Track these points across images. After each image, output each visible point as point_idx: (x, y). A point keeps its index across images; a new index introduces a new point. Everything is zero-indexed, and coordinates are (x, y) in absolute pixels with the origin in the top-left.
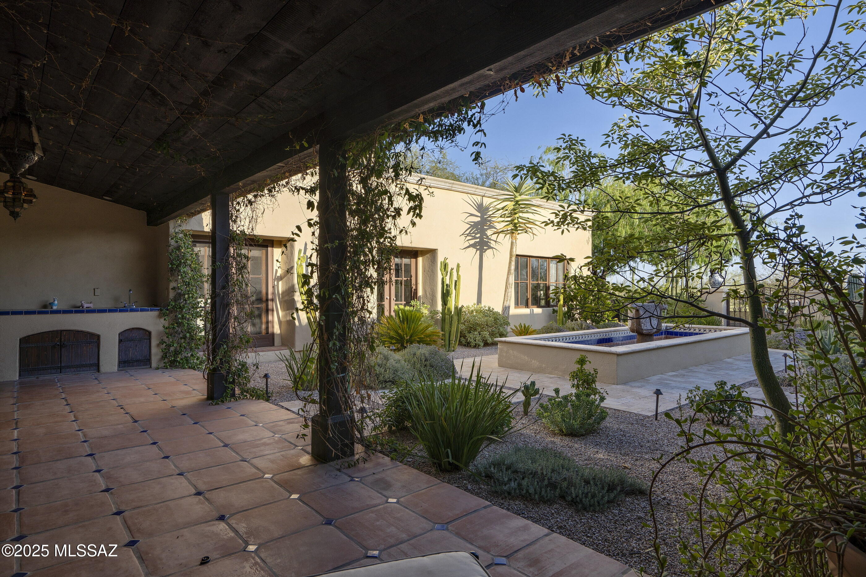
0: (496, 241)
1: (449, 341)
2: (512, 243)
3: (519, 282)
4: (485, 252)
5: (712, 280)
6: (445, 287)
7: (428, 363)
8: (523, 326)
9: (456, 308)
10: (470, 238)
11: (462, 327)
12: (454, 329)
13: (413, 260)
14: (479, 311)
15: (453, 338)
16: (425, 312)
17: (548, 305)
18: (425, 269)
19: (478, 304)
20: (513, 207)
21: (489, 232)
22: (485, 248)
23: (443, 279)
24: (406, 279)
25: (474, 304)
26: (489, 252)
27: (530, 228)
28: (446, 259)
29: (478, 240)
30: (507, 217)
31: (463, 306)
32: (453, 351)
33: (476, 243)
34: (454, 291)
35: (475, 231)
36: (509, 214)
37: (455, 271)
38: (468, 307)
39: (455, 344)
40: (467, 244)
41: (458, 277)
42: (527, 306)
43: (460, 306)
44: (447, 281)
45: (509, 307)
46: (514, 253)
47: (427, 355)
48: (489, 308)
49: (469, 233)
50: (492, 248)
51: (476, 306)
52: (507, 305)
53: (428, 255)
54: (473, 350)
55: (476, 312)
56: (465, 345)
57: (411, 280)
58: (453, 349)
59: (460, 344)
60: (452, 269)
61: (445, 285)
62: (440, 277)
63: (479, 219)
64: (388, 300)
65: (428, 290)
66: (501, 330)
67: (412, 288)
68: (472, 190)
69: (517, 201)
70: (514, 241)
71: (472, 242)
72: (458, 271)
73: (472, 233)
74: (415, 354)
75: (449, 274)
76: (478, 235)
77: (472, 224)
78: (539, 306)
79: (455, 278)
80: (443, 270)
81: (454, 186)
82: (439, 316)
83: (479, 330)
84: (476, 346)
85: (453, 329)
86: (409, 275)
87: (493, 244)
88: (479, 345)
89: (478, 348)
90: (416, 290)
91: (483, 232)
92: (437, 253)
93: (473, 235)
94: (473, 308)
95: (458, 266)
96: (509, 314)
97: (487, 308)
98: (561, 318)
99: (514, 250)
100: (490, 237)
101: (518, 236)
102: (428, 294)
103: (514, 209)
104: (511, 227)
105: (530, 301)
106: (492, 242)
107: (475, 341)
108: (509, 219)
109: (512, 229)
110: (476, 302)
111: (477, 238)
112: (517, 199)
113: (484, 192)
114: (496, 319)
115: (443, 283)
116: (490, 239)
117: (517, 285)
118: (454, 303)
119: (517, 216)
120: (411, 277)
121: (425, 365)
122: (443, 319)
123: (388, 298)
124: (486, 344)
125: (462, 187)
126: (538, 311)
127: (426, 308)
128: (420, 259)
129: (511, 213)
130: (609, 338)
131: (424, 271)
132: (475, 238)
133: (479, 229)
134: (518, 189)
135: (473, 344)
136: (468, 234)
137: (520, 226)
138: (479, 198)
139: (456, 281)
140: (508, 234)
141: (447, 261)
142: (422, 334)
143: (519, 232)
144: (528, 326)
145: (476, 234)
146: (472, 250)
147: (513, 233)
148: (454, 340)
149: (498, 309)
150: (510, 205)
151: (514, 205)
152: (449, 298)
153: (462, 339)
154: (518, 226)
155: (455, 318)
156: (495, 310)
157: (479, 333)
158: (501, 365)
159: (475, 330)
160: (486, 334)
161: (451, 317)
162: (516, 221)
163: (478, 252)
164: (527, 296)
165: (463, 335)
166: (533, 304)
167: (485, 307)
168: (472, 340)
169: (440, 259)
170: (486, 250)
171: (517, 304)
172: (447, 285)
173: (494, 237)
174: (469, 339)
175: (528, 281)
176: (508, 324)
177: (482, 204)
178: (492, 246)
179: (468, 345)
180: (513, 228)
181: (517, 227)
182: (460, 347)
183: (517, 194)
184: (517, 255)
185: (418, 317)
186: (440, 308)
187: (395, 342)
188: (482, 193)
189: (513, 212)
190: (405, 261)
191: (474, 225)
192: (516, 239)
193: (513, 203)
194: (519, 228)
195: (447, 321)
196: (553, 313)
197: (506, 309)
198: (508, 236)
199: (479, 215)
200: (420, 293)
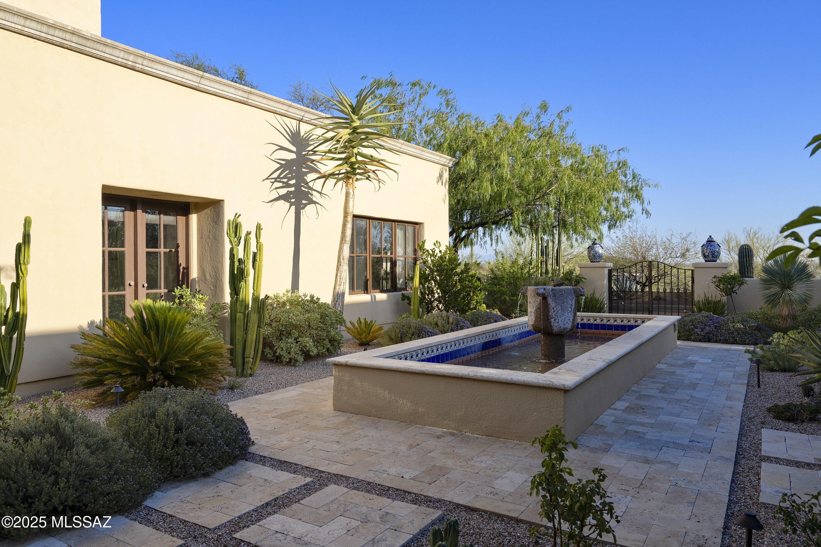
0: (320, 193)
1: (244, 358)
2: (347, 194)
3: (355, 255)
4: (303, 208)
5: (592, 252)
6: (236, 264)
7: (182, 437)
8: (363, 321)
9: (256, 299)
10: (280, 185)
11: (267, 331)
12: (252, 337)
13: (181, 219)
14: (296, 303)
15: (250, 352)
16: (200, 307)
17: (394, 288)
18: (202, 233)
19: (293, 292)
20: (348, 137)
21: (310, 177)
22: (304, 202)
23: (232, 250)
24: (168, 250)
25: (287, 291)
26: (310, 208)
27: (374, 172)
28: (237, 216)
29: (293, 189)
30: (339, 153)
31: (267, 297)
32: (251, 375)
33: (289, 193)
34: (252, 271)
35: (287, 174)
36: (342, 147)
37: (253, 236)
38: (276, 297)
39: (254, 363)
40: (275, 195)
41: (259, 246)
42: (366, 291)
43: (262, 297)
44: (240, 254)
45: (343, 294)
46: (350, 210)
47: (181, 417)
48: (312, 297)
49: (279, 177)
50: (315, 203)
51: (290, 294)
52: (340, 291)
53: (208, 211)
54: (286, 369)
55: (291, 304)
56: (272, 361)
57: (177, 252)
58: (249, 372)
59: (264, 359)
60: (248, 233)
61: (236, 260)
62: (227, 246)
63: (293, 156)
64: (133, 288)
65: (208, 269)
66: (333, 333)
67: (178, 266)
68: (282, 109)
69: (355, 129)
70: (351, 191)
71: (283, 191)
72: (258, 237)
73: (284, 177)
74: (153, 416)
75: (242, 241)
76: (293, 182)
77: (283, 162)
78: (382, 291)
79: (253, 248)
80: (233, 235)
81: (251, 97)
82: (227, 313)
83: (296, 335)
84: (292, 363)
85: (249, 336)
86: (175, 244)
87: (316, 197)
88: (296, 361)
89: (294, 366)
90: (187, 269)
91: (300, 179)
92: (222, 207)
93: (285, 180)
94: (285, 298)
95: (259, 228)
96: (343, 306)
97: (308, 298)
98: (416, 307)
99: (351, 204)
100: (311, 184)
101: (356, 184)
102: (208, 277)
103: (350, 141)
104: (345, 168)
105: (370, 283)
106: (314, 193)
107: (289, 353)
108: (343, 156)
109: (347, 172)
110: (290, 288)
111: (290, 186)
112: (355, 124)
113: (302, 113)
114: (323, 317)
115: (232, 256)
116: (312, 189)
117: (351, 260)
118: (251, 291)
119: (355, 150)
120: (178, 246)
121: (177, 441)
122: (233, 318)
123: (132, 283)
124: (308, 357)
125: (265, 101)
126: (381, 296)
127: (201, 300)
128: (194, 218)
129: (345, 147)
130: (496, 340)
131: (201, 237)
132: (287, 185)
133: (294, 171)
134: (357, 109)
135: (286, 359)
136: (275, 179)
137: (359, 168)
138: (294, 122)
139: (255, 255)
140: (341, 179)
141: (239, 220)
142: (186, 354)
143: (358, 177)
144: (371, 322)
145: (290, 179)
146: (283, 205)
147: (349, 178)
148: (252, 356)
149: (327, 298)
150: (345, 134)
151: (349, 134)
152: (243, 283)
153: (267, 350)
154: (356, 166)
155: (254, 317)
156: (322, 301)
157: (296, 339)
158: (339, 407)
159: (290, 334)
160: (308, 342)
161: (247, 317)
162: (353, 159)
163: (293, 207)
164: (366, 277)
165: (267, 344)
166: (374, 288)
167: (305, 295)
168: (284, 353)
169: (228, 215)
170: (305, 205)
171: (352, 288)
172: (240, 261)
173: (318, 185)
174: (278, 351)
175: (368, 255)
176: (341, 322)
177: (298, 132)
178: (314, 199)
179: (277, 360)
180: (349, 169)
181: (354, 169)
182: (264, 365)
183: (355, 117)
184: (355, 216)
185: (179, 322)
186: (227, 299)
187: (129, 372)
188: (299, 114)
189: (350, 144)
190: (167, 219)
191: (286, 165)
192: (354, 188)
193: (349, 131)
194: (358, 171)
195: (240, 322)
196: (403, 300)
197: (338, 297)
198: (341, 183)
199: (294, 149)
200: (194, 273)
